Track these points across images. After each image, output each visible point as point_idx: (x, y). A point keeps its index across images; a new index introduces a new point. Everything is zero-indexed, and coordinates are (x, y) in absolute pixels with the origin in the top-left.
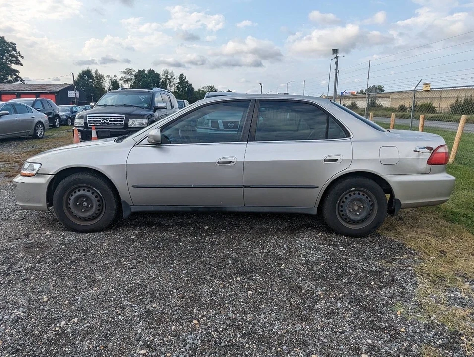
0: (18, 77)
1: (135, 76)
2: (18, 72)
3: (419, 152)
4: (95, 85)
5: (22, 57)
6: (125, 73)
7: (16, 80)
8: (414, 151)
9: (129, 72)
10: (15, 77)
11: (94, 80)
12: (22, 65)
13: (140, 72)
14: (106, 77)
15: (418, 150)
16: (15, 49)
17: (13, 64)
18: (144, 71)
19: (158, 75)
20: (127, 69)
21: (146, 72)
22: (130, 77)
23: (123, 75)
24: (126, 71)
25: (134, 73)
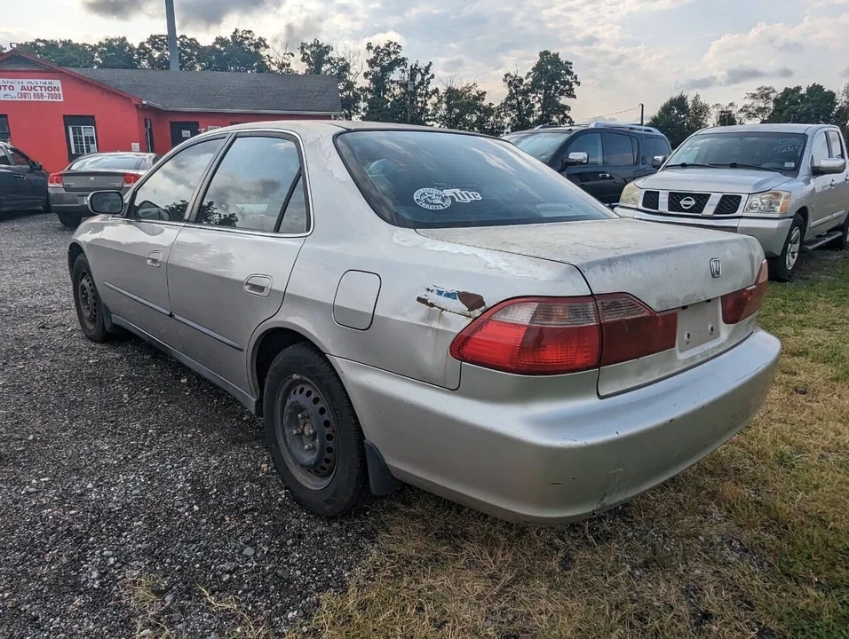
0: (566, 116)
1: (776, 101)
2: (567, 108)
3: (432, 305)
4: (688, 125)
5: (578, 83)
6: (754, 96)
7: (563, 121)
8: (419, 300)
9: (764, 94)
10: (561, 116)
11: (688, 115)
12: (575, 97)
13: (787, 92)
14: (713, 107)
15: (432, 298)
16: (570, 73)
17: (562, 97)
18: (799, 88)
19: (831, 95)
20: (759, 89)
21: (803, 91)
22: (762, 105)
23: (749, 102)
24: (757, 92)
25: (773, 96)
